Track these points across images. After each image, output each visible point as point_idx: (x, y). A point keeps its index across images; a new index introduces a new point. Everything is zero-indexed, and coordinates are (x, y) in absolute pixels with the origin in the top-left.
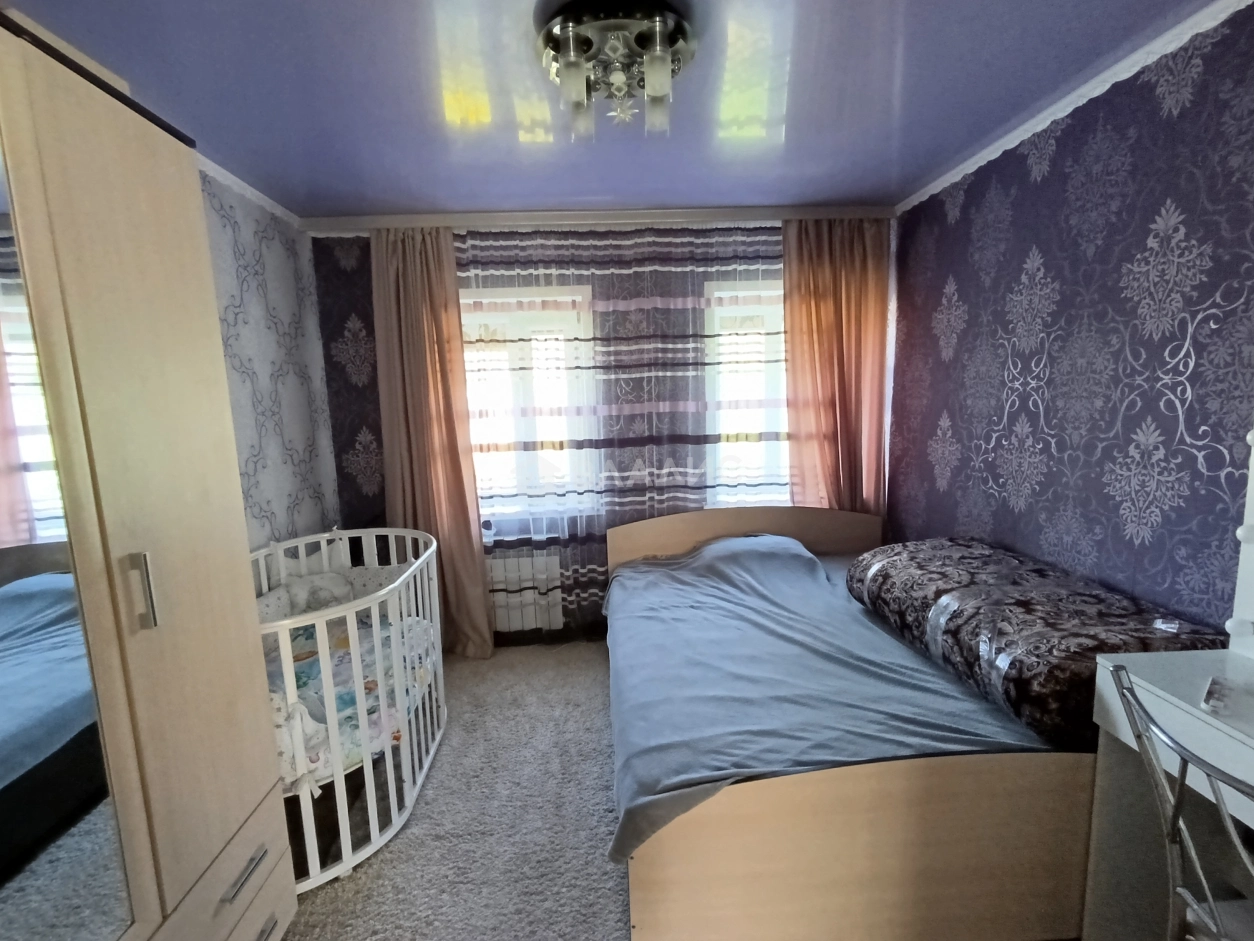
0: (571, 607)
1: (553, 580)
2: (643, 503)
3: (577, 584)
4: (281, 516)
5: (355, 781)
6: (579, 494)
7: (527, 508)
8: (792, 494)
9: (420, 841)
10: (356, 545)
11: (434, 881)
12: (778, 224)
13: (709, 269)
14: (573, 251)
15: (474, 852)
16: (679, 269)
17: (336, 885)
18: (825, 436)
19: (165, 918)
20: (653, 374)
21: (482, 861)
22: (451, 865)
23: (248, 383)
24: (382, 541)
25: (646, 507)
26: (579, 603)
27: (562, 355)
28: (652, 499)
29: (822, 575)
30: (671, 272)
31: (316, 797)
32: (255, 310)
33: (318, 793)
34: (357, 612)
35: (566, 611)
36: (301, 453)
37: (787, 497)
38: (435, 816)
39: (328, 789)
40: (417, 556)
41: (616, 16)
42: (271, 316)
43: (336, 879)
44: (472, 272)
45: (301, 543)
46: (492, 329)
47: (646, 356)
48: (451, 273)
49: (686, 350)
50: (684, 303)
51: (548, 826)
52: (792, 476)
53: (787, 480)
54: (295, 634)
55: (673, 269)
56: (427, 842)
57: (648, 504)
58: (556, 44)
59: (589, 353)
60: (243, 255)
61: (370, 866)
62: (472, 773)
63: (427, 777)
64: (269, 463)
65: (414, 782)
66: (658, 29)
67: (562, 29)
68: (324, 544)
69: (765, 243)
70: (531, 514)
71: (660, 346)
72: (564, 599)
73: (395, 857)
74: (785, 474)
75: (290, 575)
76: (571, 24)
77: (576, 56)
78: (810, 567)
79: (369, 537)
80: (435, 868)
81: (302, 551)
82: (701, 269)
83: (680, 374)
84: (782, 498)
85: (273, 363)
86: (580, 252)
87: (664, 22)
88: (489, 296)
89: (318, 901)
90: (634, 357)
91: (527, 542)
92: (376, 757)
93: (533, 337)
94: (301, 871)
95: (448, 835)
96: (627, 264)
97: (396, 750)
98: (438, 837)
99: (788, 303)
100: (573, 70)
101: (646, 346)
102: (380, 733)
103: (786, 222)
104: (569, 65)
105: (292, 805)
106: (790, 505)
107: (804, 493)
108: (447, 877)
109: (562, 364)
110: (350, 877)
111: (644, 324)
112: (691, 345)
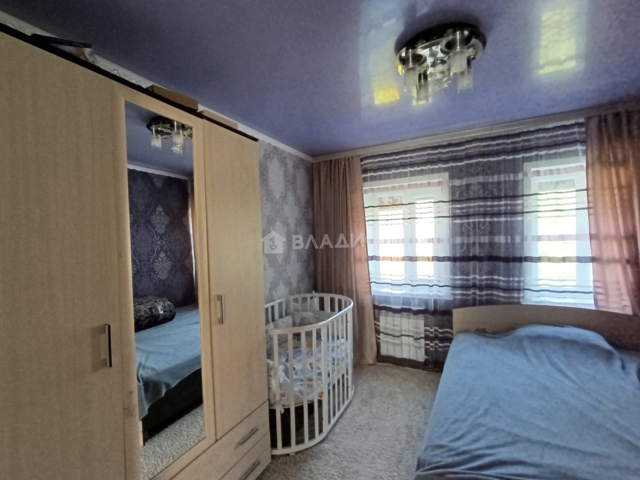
0: (432, 349)
1: (419, 334)
2: (469, 295)
3: (436, 337)
4: (294, 284)
5: (299, 410)
6: (430, 286)
7: (410, 292)
8: (596, 300)
9: (326, 452)
10: (322, 300)
11: (327, 475)
12: (582, 120)
13: (517, 157)
14: (429, 157)
15: (350, 468)
16: (495, 159)
17: (288, 457)
18: (628, 261)
19: (217, 441)
20: (477, 220)
21: (352, 475)
22: (337, 470)
23: (285, 228)
24: (332, 300)
25: (470, 298)
26: (436, 348)
27: (432, 210)
28: (474, 294)
29: (618, 364)
30: (490, 161)
31: (282, 413)
32: (291, 198)
33: (283, 411)
34: (306, 332)
35: (427, 352)
36: (305, 257)
37: (592, 302)
38: (336, 442)
39: (287, 411)
40: (340, 309)
41: (433, 40)
42: (297, 199)
43: (288, 455)
44: (369, 174)
45: (300, 297)
46: (395, 199)
47: (472, 210)
48: (359, 176)
49: (499, 206)
50: (499, 178)
51: (390, 470)
52: (595, 287)
53: (591, 289)
54: (280, 336)
55: (491, 159)
56: (329, 454)
57: (472, 296)
58: (404, 61)
59: (446, 209)
60: (288, 176)
61: (303, 454)
62: (359, 427)
63: (338, 421)
64: (292, 261)
65: (329, 422)
66: (458, 37)
67: (406, 54)
68: (309, 299)
69: (562, 135)
70: (412, 295)
71: (482, 204)
72: (426, 344)
73: (314, 455)
74: (590, 285)
75: (294, 310)
76: (410, 50)
77: (413, 65)
78: (608, 356)
79: (327, 297)
80: (329, 468)
81: (300, 300)
82: (511, 157)
83: (496, 219)
84: (587, 302)
85: (296, 219)
86: (433, 157)
87: (462, 34)
88: (376, 185)
89: (279, 461)
90: (465, 211)
91: (408, 311)
92: (310, 402)
93: (416, 202)
94: (274, 445)
95: (339, 454)
96: (461, 159)
97: (320, 402)
98: (335, 454)
99: (590, 171)
100: (411, 72)
101: (472, 204)
102: (312, 391)
103: (589, 119)
104: (409, 70)
105: (272, 413)
106: (594, 308)
107: (607, 301)
108: (334, 475)
109: (433, 215)
110: (293, 456)
111: (481, 191)
112: (503, 203)
